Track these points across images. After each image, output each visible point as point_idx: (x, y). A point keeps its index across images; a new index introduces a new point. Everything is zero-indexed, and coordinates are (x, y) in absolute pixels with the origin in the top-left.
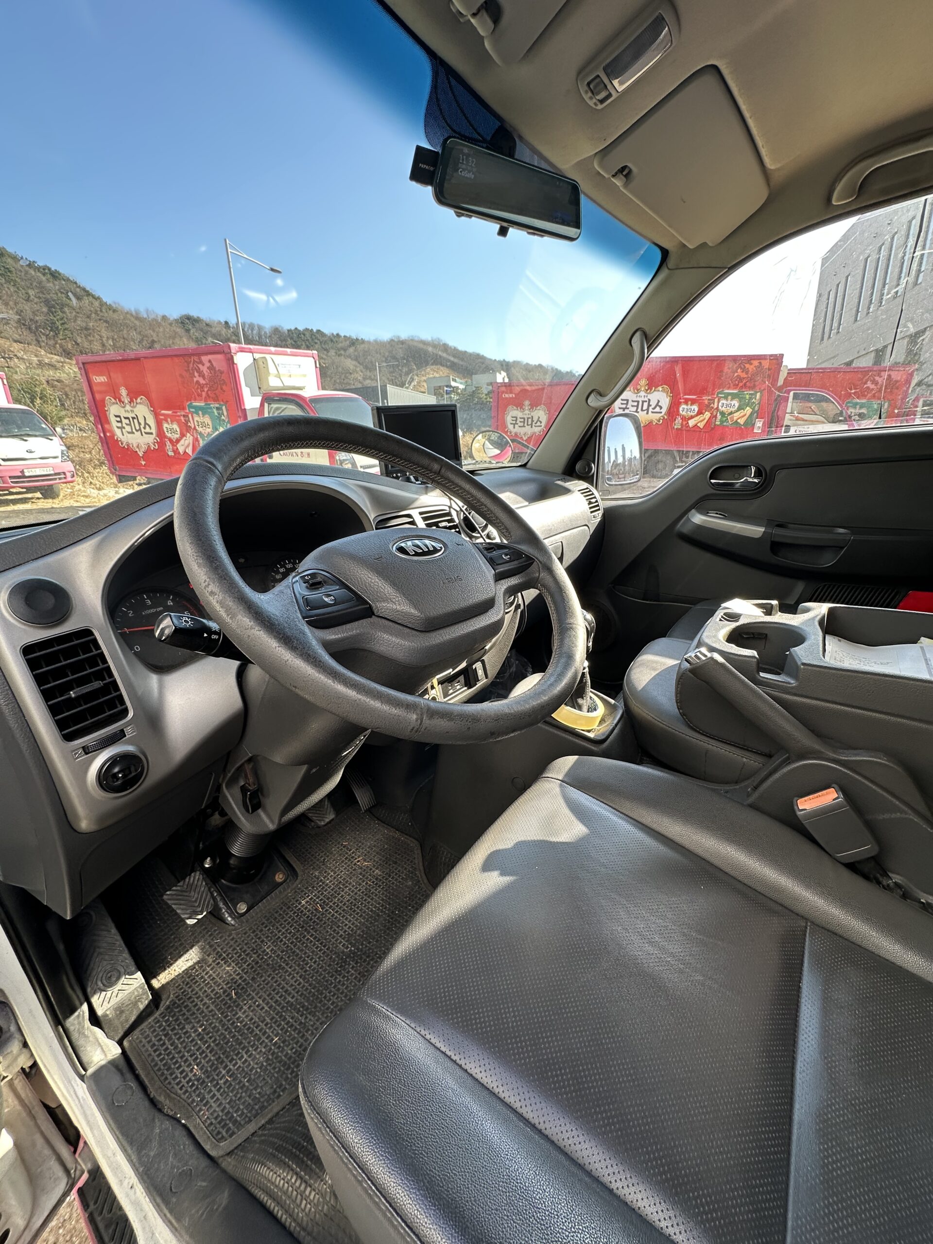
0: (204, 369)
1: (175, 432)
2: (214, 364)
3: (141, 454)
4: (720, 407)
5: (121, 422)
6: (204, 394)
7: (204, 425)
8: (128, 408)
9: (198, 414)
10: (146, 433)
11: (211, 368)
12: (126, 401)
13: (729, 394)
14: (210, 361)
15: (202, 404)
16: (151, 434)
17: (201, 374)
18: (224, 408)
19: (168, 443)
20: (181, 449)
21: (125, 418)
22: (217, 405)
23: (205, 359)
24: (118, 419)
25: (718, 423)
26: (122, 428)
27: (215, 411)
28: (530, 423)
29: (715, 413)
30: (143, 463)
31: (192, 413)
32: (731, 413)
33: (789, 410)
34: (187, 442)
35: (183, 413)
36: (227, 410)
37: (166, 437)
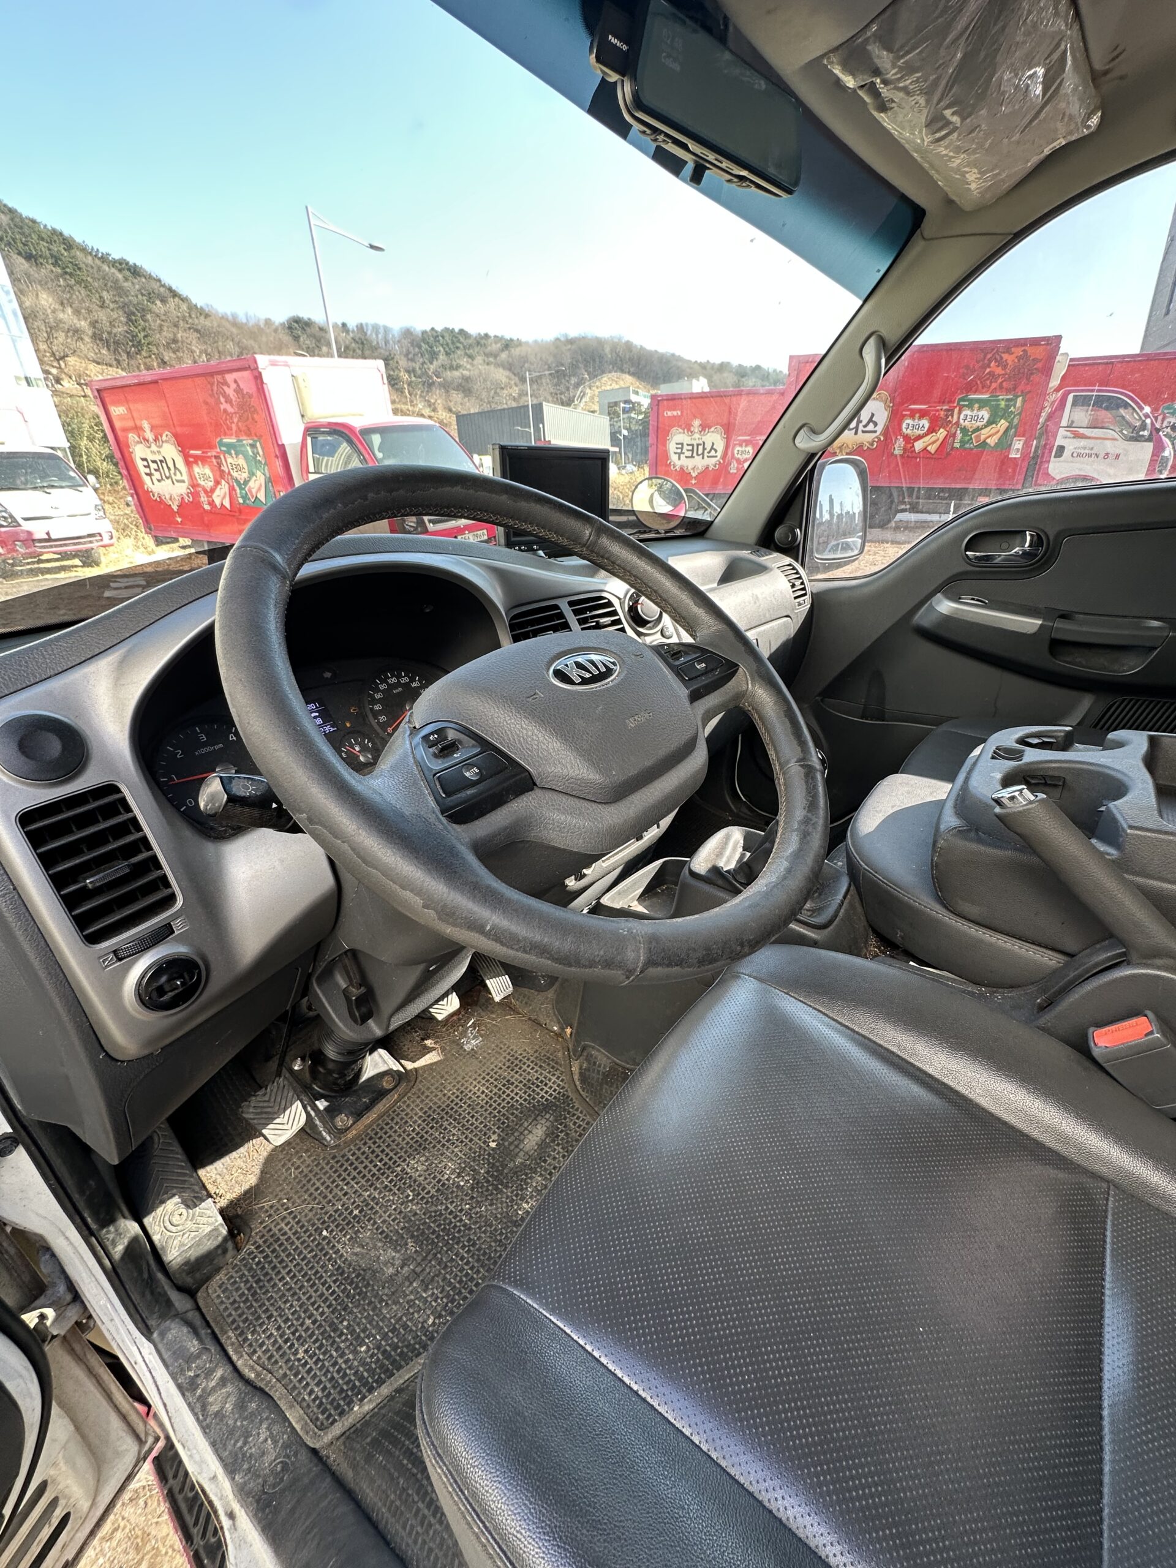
0: (230, 392)
1: (207, 479)
2: (242, 386)
3: (175, 508)
4: (962, 421)
5: (148, 466)
6: (234, 426)
7: (239, 468)
8: (154, 448)
9: (230, 454)
10: (178, 481)
11: (238, 390)
12: (151, 440)
13: (978, 401)
14: (236, 381)
15: (233, 440)
16: (183, 481)
17: (228, 400)
18: (258, 444)
19: (202, 494)
20: (218, 502)
21: (154, 462)
22: (251, 442)
23: (230, 378)
24: (145, 463)
25: (957, 445)
26: (150, 475)
27: (248, 448)
28: (700, 451)
29: (953, 430)
30: (179, 520)
31: (224, 453)
32: (978, 429)
33: (1064, 423)
34: (223, 491)
35: (214, 454)
36: (263, 448)
37: (199, 485)
